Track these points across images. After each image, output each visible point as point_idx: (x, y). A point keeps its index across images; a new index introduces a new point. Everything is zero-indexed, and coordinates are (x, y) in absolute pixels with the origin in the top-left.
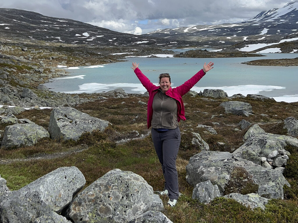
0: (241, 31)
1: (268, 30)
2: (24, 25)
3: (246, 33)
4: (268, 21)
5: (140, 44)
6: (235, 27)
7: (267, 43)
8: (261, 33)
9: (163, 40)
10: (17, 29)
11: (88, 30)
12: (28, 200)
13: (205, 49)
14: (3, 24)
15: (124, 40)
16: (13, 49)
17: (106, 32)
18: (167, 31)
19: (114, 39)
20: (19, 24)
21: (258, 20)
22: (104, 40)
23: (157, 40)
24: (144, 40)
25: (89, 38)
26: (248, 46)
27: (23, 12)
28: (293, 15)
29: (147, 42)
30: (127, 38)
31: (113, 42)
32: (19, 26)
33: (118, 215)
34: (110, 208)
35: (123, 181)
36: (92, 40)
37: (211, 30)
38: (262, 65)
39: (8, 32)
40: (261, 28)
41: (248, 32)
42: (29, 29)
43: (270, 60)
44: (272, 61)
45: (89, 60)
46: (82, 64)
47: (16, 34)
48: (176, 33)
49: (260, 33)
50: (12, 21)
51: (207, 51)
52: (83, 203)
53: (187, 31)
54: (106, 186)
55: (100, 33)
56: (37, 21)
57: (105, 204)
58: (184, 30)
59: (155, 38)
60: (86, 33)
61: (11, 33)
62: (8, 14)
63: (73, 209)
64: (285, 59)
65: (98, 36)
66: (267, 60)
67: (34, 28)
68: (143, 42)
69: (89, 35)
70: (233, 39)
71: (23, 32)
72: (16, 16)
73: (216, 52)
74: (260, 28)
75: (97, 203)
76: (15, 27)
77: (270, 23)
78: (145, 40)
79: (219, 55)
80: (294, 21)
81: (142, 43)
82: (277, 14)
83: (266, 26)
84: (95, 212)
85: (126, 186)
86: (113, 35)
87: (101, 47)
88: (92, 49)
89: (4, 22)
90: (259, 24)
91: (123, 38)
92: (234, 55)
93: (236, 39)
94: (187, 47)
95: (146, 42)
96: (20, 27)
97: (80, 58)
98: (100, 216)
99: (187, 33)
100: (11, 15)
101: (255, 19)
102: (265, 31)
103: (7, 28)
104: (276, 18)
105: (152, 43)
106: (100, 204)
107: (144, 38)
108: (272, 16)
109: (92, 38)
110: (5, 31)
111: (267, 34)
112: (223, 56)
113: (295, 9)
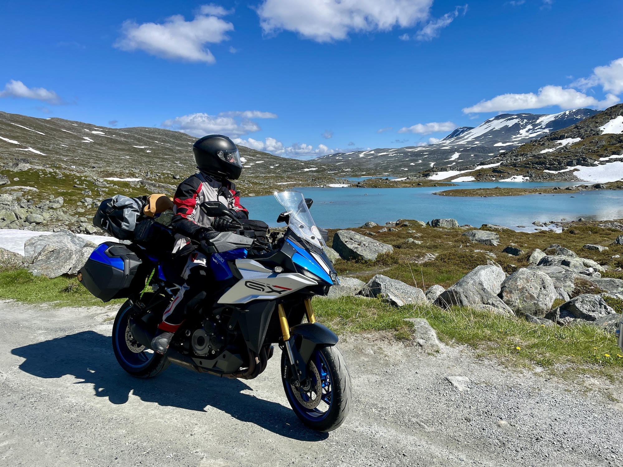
0: (427, 156)
1: (460, 154)
2: (168, 148)
3: (433, 158)
4: (459, 143)
5: (307, 171)
6: (420, 151)
7: (460, 170)
8: (451, 158)
9: (334, 166)
10: (160, 153)
11: (245, 155)
12: (475, 287)
13: (386, 178)
14: (143, 147)
15: (288, 167)
16: (162, 177)
17: (266, 156)
18: (339, 156)
19: (277, 165)
20: (162, 147)
21: (448, 142)
22: (264, 166)
23: (328, 166)
24: (311, 167)
25: (246, 164)
26: (437, 174)
27: (166, 132)
28: (490, 135)
29: (316, 169)
30: (292, 164)
31: (275, 170)
32: (163, 149)
33: (541, 301)
34: (534, 296)
35: (538, 276)
36: (250, 166)
37: (391, 155)
38: (456, 196)
39: (151, 157)
40: (452, 151)
41: (435, 157)
42: (175, 153)
43: (466, 190)
44: (468, 191)
45: (252, 190)
46: (245, 195)
47: (160, 159)
48: (350, 159)
49: (449, 158)
50: (153, 143)
51: (389, 180)
52: (513, 292)
53: (363, 156)
54: (526, 279)
55: (259, 158)
56: (184, 143)
57: (530, 293)
58: (360, 155)
59: (325, 164)
60: (243, 158)
61: (153, 157)
62: (149, 135)
63: (506, 296)
64: (483, 189)
65: (257, 162)
66: (462, 190)
67: (180, 152)
68: (311, 169)
69: (246, 161)
70: (417, 166)
71: (168, 156)
72: (159, 136)
73: (399, 181)
74: (449, 152)
75: (523, 292)
76: (158, 150)
77: (462, 146)
78: (314, 167)
79: (404, 185)
80: (491, 143)
81: (310, 171)
82: (471, 134)
83: (458, 150)
84: (522, 298)
85: (541, 280)
86: (275, 160)
87: (261, 175)
88: (252, 177)
89: (144, 144)
90: (449, 147)
91: (287, 165)
92: (421, 184)
93: (421, 166)
94: (363, 175)
95: (314, 169)
96: (164, 151)
97: (241, 187)
98: (526, 302)
99: (363, 157)
100: (151, 135)
101: (444, 141)
102: (456, 156)
103: (148, 151)
104: (470, 139)
105: (322, 171)
106: (526, 293)
107: (312, 165)
108: (466, 137)
109: (251, 164)
110: (147, 155)
111: (458, 159)
112: (408, 185)
113: (494, 128)
